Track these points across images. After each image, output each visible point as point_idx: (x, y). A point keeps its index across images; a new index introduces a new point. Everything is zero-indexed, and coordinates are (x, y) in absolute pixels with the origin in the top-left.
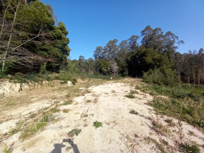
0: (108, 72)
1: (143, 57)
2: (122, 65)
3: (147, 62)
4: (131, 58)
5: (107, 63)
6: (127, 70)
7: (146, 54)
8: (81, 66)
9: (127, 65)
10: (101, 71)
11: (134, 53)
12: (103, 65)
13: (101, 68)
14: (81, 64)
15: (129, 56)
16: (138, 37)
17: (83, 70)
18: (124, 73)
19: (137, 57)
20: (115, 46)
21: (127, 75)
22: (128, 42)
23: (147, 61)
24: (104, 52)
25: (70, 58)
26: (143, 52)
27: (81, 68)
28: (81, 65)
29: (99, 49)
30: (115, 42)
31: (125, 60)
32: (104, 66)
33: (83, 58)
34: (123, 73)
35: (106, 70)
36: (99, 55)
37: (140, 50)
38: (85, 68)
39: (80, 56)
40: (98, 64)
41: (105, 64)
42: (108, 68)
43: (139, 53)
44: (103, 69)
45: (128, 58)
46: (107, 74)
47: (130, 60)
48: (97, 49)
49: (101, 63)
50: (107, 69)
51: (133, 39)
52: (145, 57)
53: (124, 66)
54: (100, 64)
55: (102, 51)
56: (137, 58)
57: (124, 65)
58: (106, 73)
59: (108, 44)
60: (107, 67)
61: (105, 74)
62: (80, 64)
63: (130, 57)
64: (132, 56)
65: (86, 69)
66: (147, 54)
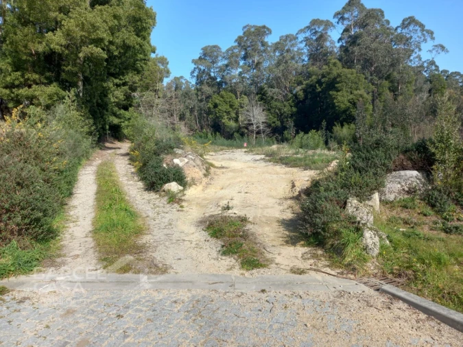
0: (239, 130)
2: (279, 110)
4: (304, 90)
5: (237, 102)
7: (336, 85)
9: (294, 109)
10: (217, 128)
11: (314, 77)
12: (223, 107)
13: (217, 117)
15: (301, 83)
16: (328, 24)
18: (286, 132)
19: (319, 89)
20: (264, 44)
22: (301, 37)
24: (227, 66)
26: (332, 76)
29: (209, 54)
30: (264, 34)
31: (288, 94)
32: (228, 113)
34: (281, 133)
35: (232, 124)
36: (212, 75)
37: (328, 70)
40: (210, 105)
41: (231, 106)
42: (240, 118)
43: (324, 80)
44: (225, 120)
45: (298, 89)
46: (236, 135)
47: (301, 95)
48: (205, 55)
49: (217, 101)
50: (236, 120)
51: (317, 29)
52: (335, 93)
53: (284, 112)
54: (216, 106)
55: (222, 63)
56: (320, 92)
57: (285, 109)
58: (232, 135)
59: (239, 40)
60: (237, 114)
61: (229, 136)
63: (304, 86)
64: (307, 84)
66: (340, 85)
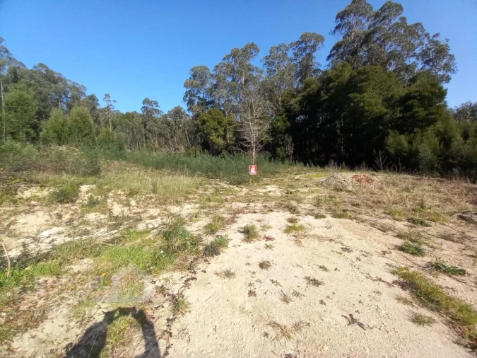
0: (227, 147)
1: (351, 95)
3: (367, 111)
4: (301, 103)
5: (225, 119)
6: (290, 140)
7: (359, 85)
8: (150, 131)
9: (288, 124)
10: (207, 146)
11: (313, 86)
12: (212, 124)
13: (205, 134)
14: (150, 123)
15: (293, 96)
16: (320, 39)
17: (155, 141)
19: (325, 97)
20: (249, 68)
21: (288, 156)
22: (291, 53)
23: (366, 108)
24: (216, 86)
25: (112, 103)
27: (150, 135)
28: (148, 127)
29: (198, 75)
31: (281, 108)
32: (216, 130)
33: (155, 107)
34: (273, 150)
35: (220, 141)
36: (201, 96)
38: (161, 135)
39: (146, 101)
40: (198, 122)
41: (219, 123)
42: (228, 136)
43: (331, 85)
44: (213, 137)
45: (293, 101)
46: (224, 152)
47: (297, 107)
48: (194, 76)
49: (205, 118)
50: (224, 138)
51: (307, 44)
52: (358, 95)
53: (278, 127)
54: (204, 122)
56: (326, 100)
57: (279, 124)
58: (221, 152)
59: (227, 59)
60: (225, 131)
61: (217, 153)
62: (145, 125)
63: (299, 98)
64: (304, 96)
65: (166, 139)
